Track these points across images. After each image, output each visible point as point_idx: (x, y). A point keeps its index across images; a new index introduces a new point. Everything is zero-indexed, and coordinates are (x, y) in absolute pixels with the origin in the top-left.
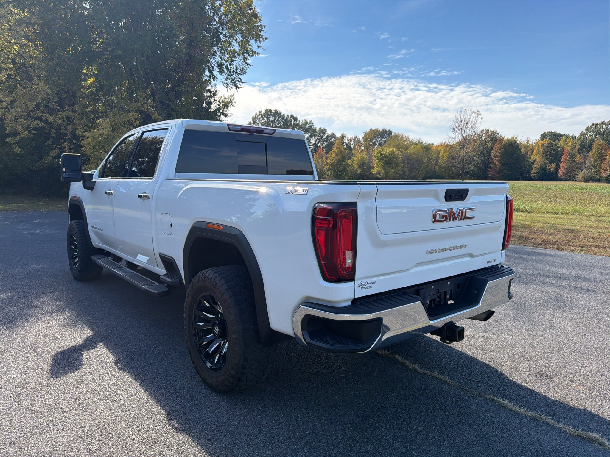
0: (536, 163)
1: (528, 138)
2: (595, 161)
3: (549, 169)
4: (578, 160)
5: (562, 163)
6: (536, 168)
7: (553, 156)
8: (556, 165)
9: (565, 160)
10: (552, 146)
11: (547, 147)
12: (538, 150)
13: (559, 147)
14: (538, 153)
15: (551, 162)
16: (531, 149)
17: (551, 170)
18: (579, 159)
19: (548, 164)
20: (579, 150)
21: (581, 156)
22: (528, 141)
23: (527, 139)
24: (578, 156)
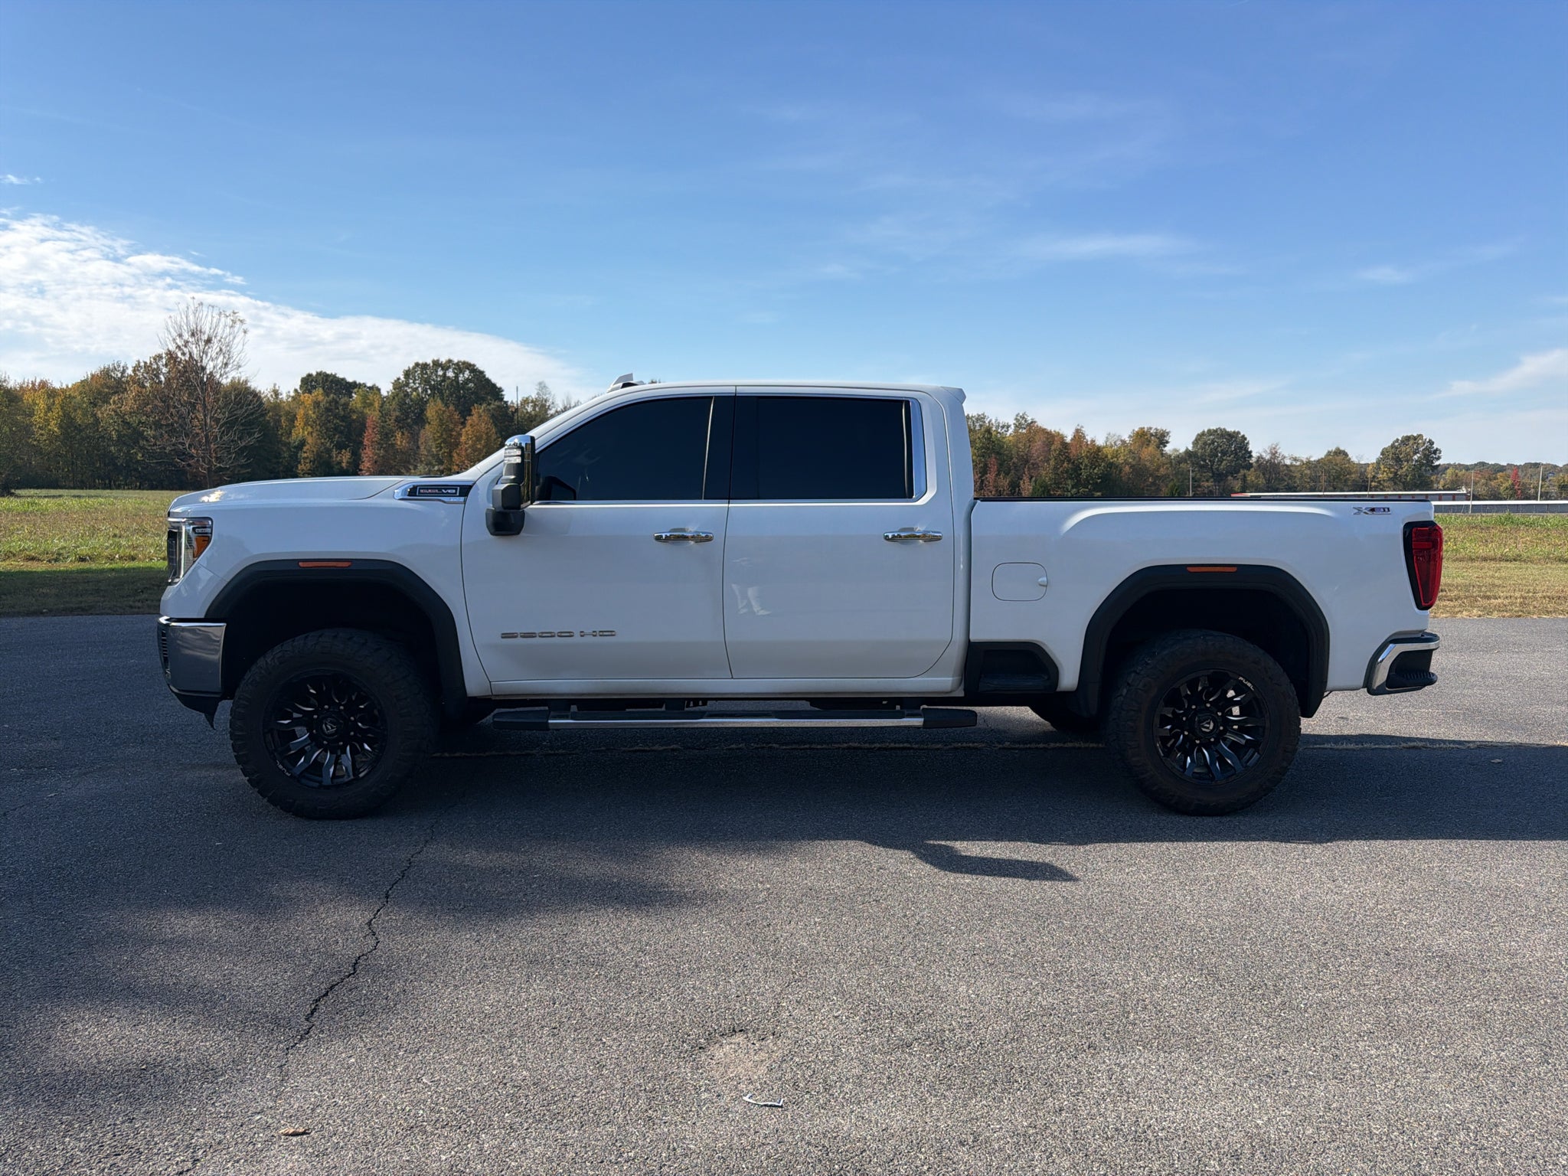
0: (307, 447)
1: (275, 385)
2: (439, 446)
3: (340, 463)
4: (399, 443)
5: (365, 449)
6: (308, 461)
7: (341, 432)
8: (352, 454)
9: (373, 442)
10: (338, 409)
11: (326, 408)
12: (306, 415)
13: (354, 412)
14: (306, 424)
15: (340, 447)
16: (288, 413)
17: (344, 465)
18: (401, 442)
19: (334, 453)
20: (397, 420)
21: (403, 434)
22: (276, 393)
23: (272, 387)
24: (399, 435)
